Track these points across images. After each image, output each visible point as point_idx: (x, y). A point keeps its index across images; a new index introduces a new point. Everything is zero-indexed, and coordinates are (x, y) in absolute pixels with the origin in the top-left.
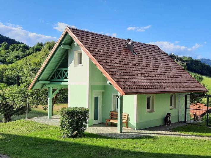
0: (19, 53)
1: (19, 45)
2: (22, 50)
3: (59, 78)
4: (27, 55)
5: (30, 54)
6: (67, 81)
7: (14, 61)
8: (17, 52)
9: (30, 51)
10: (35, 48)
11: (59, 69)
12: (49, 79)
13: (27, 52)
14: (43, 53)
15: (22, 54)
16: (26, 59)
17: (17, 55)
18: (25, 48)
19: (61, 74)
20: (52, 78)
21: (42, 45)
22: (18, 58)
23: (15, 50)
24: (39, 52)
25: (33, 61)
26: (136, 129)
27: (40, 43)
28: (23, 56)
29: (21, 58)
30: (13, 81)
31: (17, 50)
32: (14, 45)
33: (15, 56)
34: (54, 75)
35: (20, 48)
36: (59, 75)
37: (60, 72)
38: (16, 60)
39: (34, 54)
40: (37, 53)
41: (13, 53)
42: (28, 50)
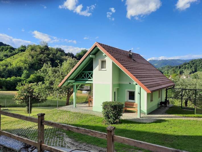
0: (7, 52)
1: (7, 47)
2: (10, 50)
3: (83, 78)
4: (14, 54)
5: (16, 54)
6: (92, 81)
7: (3, 59)
8: (6, 52)
9: (16, 51)
10: (20, 49)
11: (84, 72)
12: (74, 79)
13: (14, 52)
14: (27, 53)
15: (9, 54)
16: (14, 57)
17: (6, 54)
18: (12, 49)
19: (85, 76)
20: (77, 78)
21: (25, 47)
22: (7, 56)
23: (4, 51)
24: (24, 52)
25: (19, 59)
26: (146, 114)
27: (24, 45)
28: (10, 55)
29: (9, 56)
30: (4, 74)
31: (6, 50)
32: (3, 46)
33: (4, 55)
34: (79, 76)
35: (7, 49)
36: (83, 76)
37: (84, 74)
38: (5, 58)
39: (20, 54)
40: (22, 53)
41: (2, 52)
42: (15, 50)
